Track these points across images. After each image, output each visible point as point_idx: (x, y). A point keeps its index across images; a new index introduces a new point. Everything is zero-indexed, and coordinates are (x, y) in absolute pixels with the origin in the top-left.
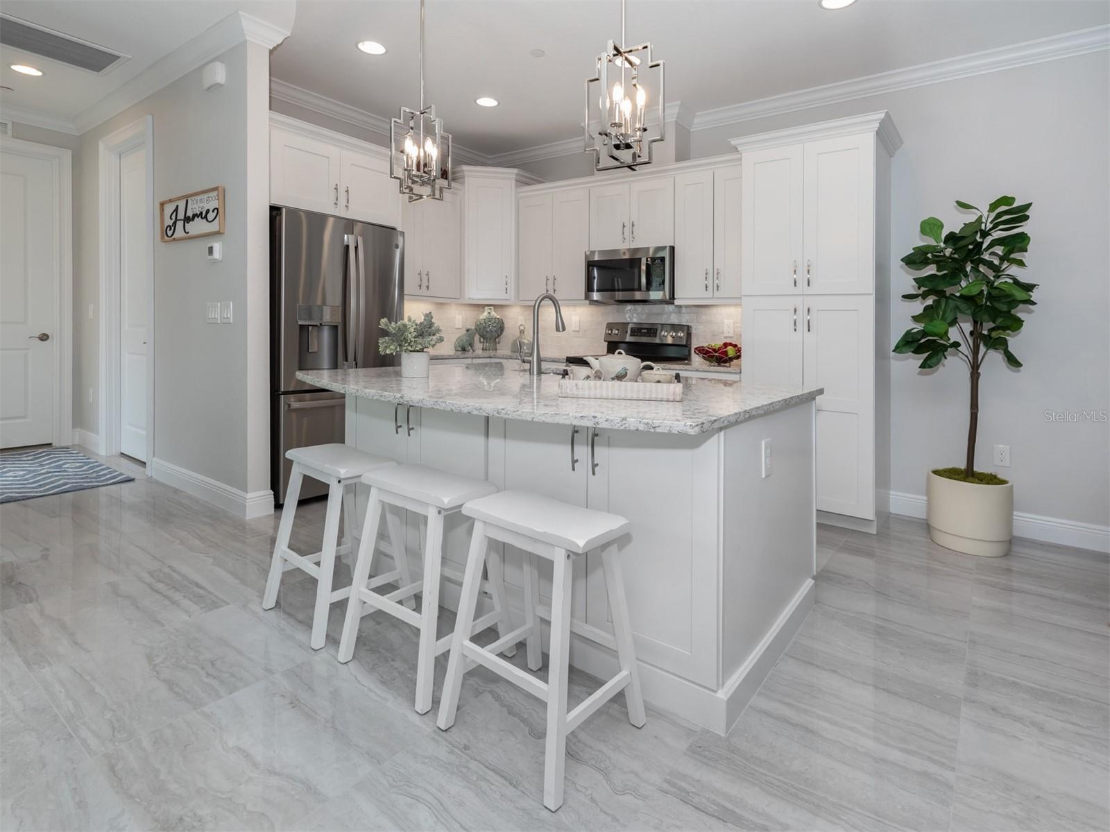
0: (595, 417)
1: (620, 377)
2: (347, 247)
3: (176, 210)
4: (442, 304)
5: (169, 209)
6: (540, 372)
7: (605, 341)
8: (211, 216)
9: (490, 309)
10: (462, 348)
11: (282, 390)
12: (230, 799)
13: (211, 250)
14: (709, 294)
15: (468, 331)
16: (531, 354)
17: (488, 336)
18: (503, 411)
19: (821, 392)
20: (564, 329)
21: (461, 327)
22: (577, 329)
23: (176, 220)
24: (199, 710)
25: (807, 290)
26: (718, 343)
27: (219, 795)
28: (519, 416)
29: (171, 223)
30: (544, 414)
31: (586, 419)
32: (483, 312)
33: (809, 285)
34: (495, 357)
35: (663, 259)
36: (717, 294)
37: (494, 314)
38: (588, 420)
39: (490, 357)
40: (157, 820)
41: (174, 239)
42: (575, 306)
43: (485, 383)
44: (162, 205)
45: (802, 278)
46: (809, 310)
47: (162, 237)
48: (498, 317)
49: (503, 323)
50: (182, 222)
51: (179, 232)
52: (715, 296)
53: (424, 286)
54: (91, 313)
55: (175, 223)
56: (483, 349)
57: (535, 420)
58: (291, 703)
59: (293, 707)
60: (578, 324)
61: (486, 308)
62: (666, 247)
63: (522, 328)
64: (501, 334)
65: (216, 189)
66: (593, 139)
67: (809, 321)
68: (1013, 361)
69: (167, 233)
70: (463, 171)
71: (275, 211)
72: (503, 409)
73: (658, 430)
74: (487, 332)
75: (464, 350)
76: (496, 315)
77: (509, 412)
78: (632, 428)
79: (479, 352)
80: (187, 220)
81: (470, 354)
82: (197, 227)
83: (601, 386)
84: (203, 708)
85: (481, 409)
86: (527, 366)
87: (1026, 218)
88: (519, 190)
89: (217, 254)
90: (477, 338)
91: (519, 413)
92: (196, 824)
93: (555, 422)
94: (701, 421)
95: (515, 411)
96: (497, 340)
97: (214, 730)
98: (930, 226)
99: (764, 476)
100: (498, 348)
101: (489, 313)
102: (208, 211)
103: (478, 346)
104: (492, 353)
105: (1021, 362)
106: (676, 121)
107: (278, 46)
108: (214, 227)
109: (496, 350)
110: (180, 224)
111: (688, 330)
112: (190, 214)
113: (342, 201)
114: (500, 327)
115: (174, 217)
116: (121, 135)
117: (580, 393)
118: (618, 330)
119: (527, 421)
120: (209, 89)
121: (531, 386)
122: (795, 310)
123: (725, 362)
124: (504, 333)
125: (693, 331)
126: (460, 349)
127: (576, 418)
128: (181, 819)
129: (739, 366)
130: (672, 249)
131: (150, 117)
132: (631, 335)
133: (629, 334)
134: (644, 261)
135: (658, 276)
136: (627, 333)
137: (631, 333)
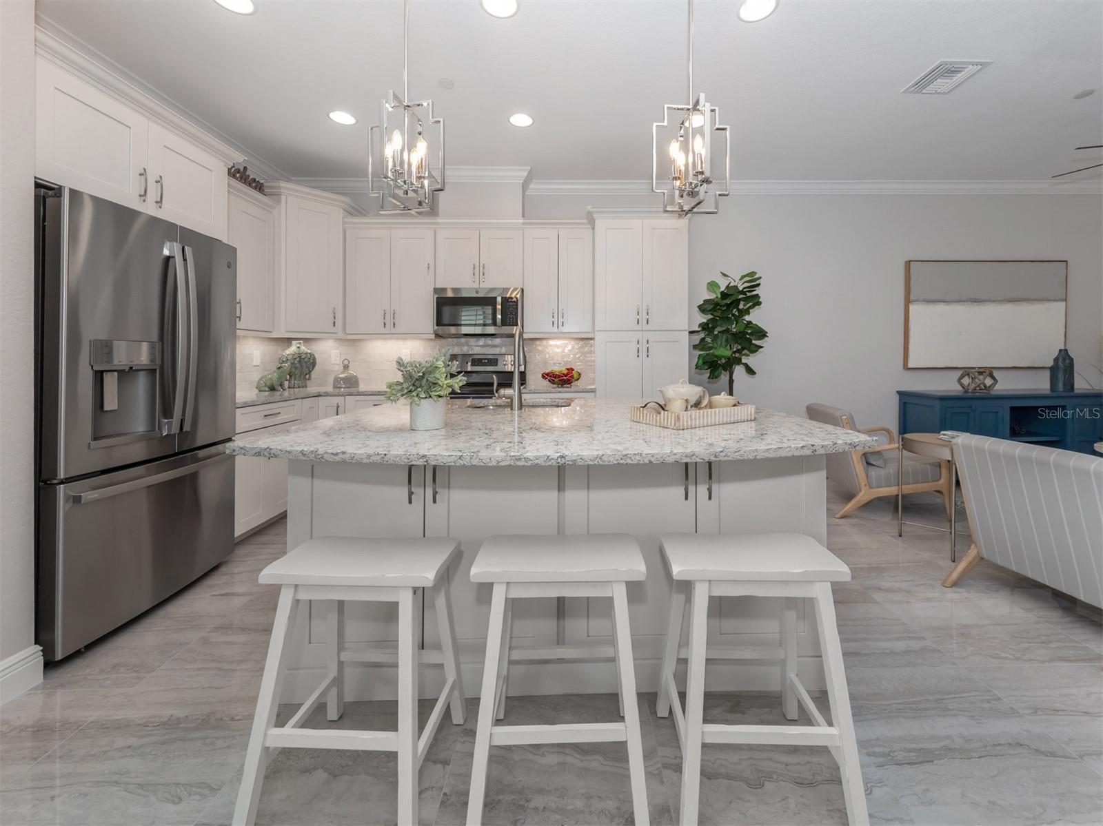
0: (813, 445)
2: (169, 258)
9: (300, 343)
10: (269, 388)
11: (61, 477)
14: (555, 329)
15: (279, 368)
17: (297, 373)
18: (722, 454)
21: (258, 364)
25: (646, 327)
28: (740, 456)
30: (768, 449)
31: (806, 448)
32: (291, 346)
33: (647, 323)
36: (563, 330)
37: (303, 348)
38: (808, 449)
42: (405, 339)
45: (644, 317)
46: (648, 341)
48: (309, 351)
49: (314, 359)
52: (560, 331)
57: (758, 457)
61: (294, 342)
63: (346, 362)
64: (313, 369)
67: (648, 351)
68: (750, 371)
70: (280, 187)
72: (721, 452)
74: (295, 367)
75: (270, 391)
76: (306, 350)
77: (729, 454)
78: (841, 450)
85: (693, 455)
87: (759, 285)
88: (346, 220)
91: (741, 452)
93: (779, 456)
95: (736, 452)
96: (307, 376)
98: (712, 286)
100: (308, 385)
101: (299, 347)
105: (755, 371)
106: (522, 183)
109: (306, 387)
113: (152, 195)
114: (311, 363)
119: (749, 460)
122: (638, 342)
124: (316, 369)
126: (267, 389)
127: (797, 449)
130: (522, 291)
132: (472, 365)
133: (469, 364)
134: (499, 299)
135: (511, 314)
136: (467, 363)
137: (472, 363)
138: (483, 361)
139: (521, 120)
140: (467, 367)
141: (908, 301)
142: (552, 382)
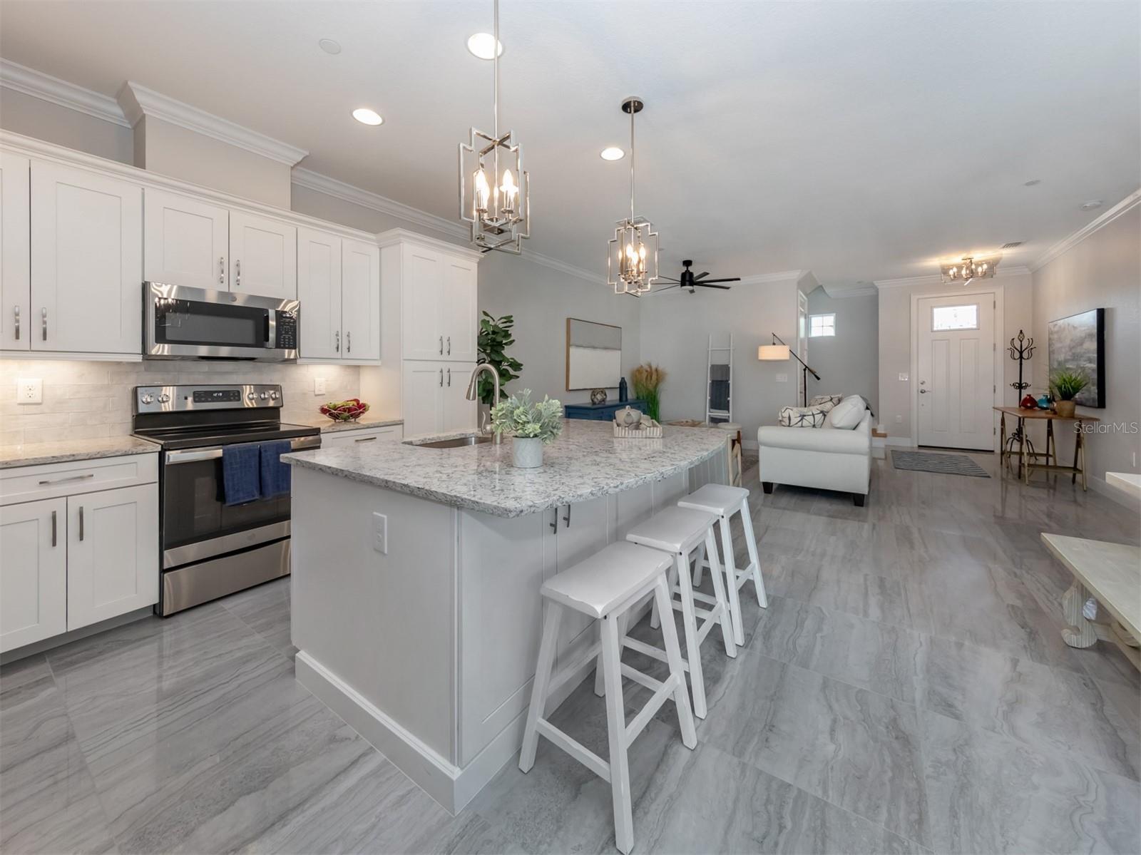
12: (864, 721)
14: (339, 354)
24: (825, 799)
25: (447, 358)
27: (867, 727)
33: (449, 354)
36: (347, 355)
40: (910, 751)
45: (446, 348)
46: (449, 371)
52: (343, 357)
58: (771, 730)
59: (773, 726)
67: (449, 379)
84: (820, 797)
92: (891, 728)
97: (832, 768)
122: (441, 371)
128: (897, 738)
130: (299, 305)
132: (195, 401)
133: (190, 399)
134: (272, 313)
135: (287, 333)
136: (186, 398)
137: (194, 398)
138: (215, 395)
139: (367, 117)
140: (186, 404)
141: (568, 345)
142: (335, 417)
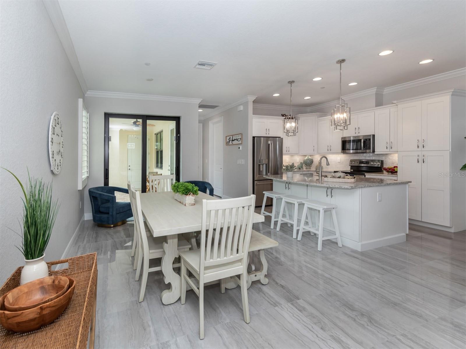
1: (339, 177)
2: (269, 144)
3: (230, 138)
4: (292, 156)
5: (228, 138)
6: (322, 176)
7: (350, 166)
8: (239, 140)
11: (255, 180)
13: (239, 148)
14: (388, 150)
15: (301, 163)
16: (319, 172)
17: (308, 164)
19: (411, 182)
20: (329, 165)
21: (299, 161)
22: (339, 162)
23: (230, 140)
25: (423, 149)
26: (392, 166)
29: (228, 141)
32: (306, 157)
33: (423, 147)
34: (310, 171)
35: (370, 139)
36: (391, 150)
37: (310, 157)
39: (308, 171)
41: (229, 145)
42: (339, 154)
43: (307, 179)
44: (226, 137)
45: (421, 145)
46: (424, 156)
47: (226, 144)
49: (313, 160)
50: (231, 141)
51: (231, 143)
52: (390, 151)
53: (288, 151)
54: (207, 161)
55: (229, 141)
56: (306, 168)
60: (340, 160)
62: (371, 135)
65: (241, 134)
66: (345, 101)
67: (423, 160)
69: (227, 143)
71: (254, 137)
73: (342, 187)
74: (307, 163)
75: (300, 169)
78: (337, 187)
79: (305, 169)
80: (233, 140)
81: (301, 170)
82: (235, 142)
83: (334, 179)
86: (318, 174)
88: (318, 119)
89: (241, 149)
90: (304, 165)
94: (352, 186)
96: (311, 165)
99: (378, 201)
100: (311, 168)
101: (308, 157)
102: (238, 139)
103: (304, 167)
104: (309, 170)
106: (376, 93)
107: (255, 100)
108: (240, 142)
110: (231, 142)
111: (382, 162)
112: (233, 139)
113: (268, 132)
114: (312, 162)
115: (229, 140)
116: (215, 120)
117: (329, 181)
118: (354, 162)
120: (239, 111)
121: (319, 180)
122: (418, 156)
123: (394, 173)
124: (313, 163)
125: (384, 162)
126: (298, 169)
129: (397, 174)
130: (374, 136)
131: (223, 117)
135: (368, 145)
137: (359, 163)
138: (364, 162)
